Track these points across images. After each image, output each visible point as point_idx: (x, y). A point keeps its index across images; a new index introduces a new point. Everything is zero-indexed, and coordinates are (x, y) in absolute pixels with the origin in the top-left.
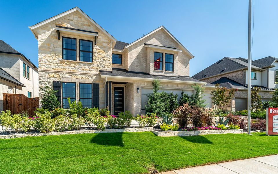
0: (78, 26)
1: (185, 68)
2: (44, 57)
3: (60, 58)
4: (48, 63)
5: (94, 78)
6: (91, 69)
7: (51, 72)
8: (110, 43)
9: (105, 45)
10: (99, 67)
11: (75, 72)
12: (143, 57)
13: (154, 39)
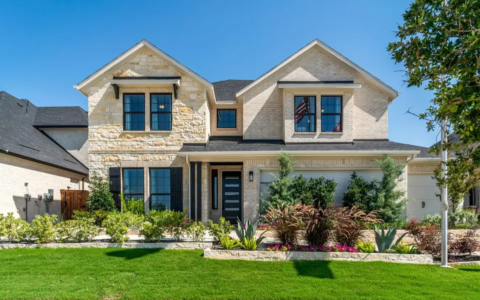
0: (148, 70)
1: (377, 121)
2: (96, 130)
3: (120, 129)
4: (102, 139)
5: (174, 157)
6: (169, 143)
7: (106, 153)
8: (202, 92)
9: (193, 97)
10: (182, 137)
11: (143, 150)
12: (274, 109)
13: (300, 69)
